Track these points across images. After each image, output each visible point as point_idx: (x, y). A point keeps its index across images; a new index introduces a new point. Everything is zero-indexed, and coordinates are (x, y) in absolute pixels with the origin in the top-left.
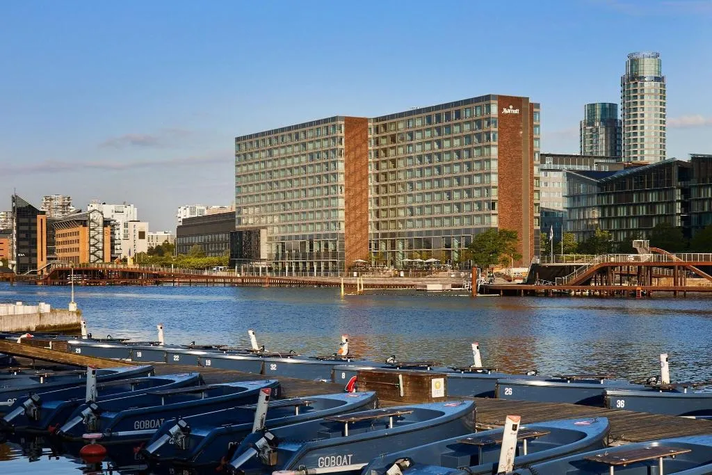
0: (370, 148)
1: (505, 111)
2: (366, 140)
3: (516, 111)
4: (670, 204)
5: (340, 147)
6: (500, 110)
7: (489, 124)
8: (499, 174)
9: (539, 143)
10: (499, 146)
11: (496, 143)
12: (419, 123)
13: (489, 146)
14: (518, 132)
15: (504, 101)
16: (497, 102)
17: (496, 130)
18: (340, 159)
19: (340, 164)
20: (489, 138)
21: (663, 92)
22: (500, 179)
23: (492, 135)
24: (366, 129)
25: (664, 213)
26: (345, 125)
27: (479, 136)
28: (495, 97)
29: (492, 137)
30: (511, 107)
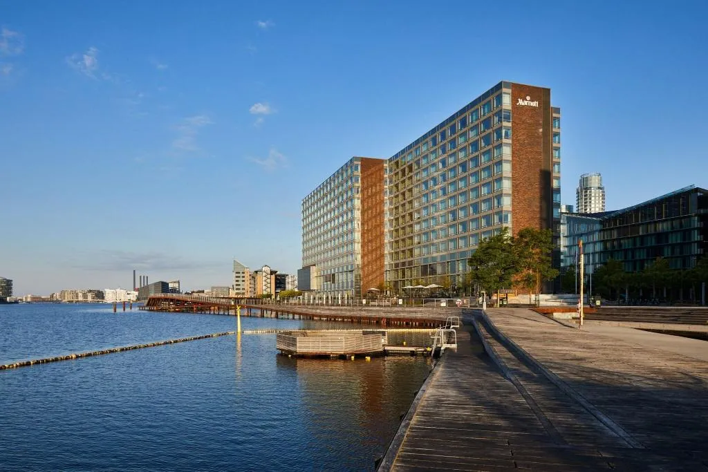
0: (385, 187)
1: (521, 102)
2: (381, 179)
3: (535, 104)
4: (687, 233)
5: (357, 185)
6: (514, 101)
7: (500, 120)
8: (513, 179)
9: (559, 153)
10: (513, 145)
11: (510, 141)
12: (424, 149)
13: (500, 146)
14: (537, 129)
15: (520, 91)
16: (510, 91)
17: (510, 125)
18: (357, 196)
19: (356, 200)
20: (500, 136)
21: (603, 195)
22: (515, 186)
23: (504, 131)
24: (382, 169)
25: (679, 241)
26: (362, 165)
27: (487, 139)
28: (508, 85)
29: (503, 134)
30: (528, 98)
